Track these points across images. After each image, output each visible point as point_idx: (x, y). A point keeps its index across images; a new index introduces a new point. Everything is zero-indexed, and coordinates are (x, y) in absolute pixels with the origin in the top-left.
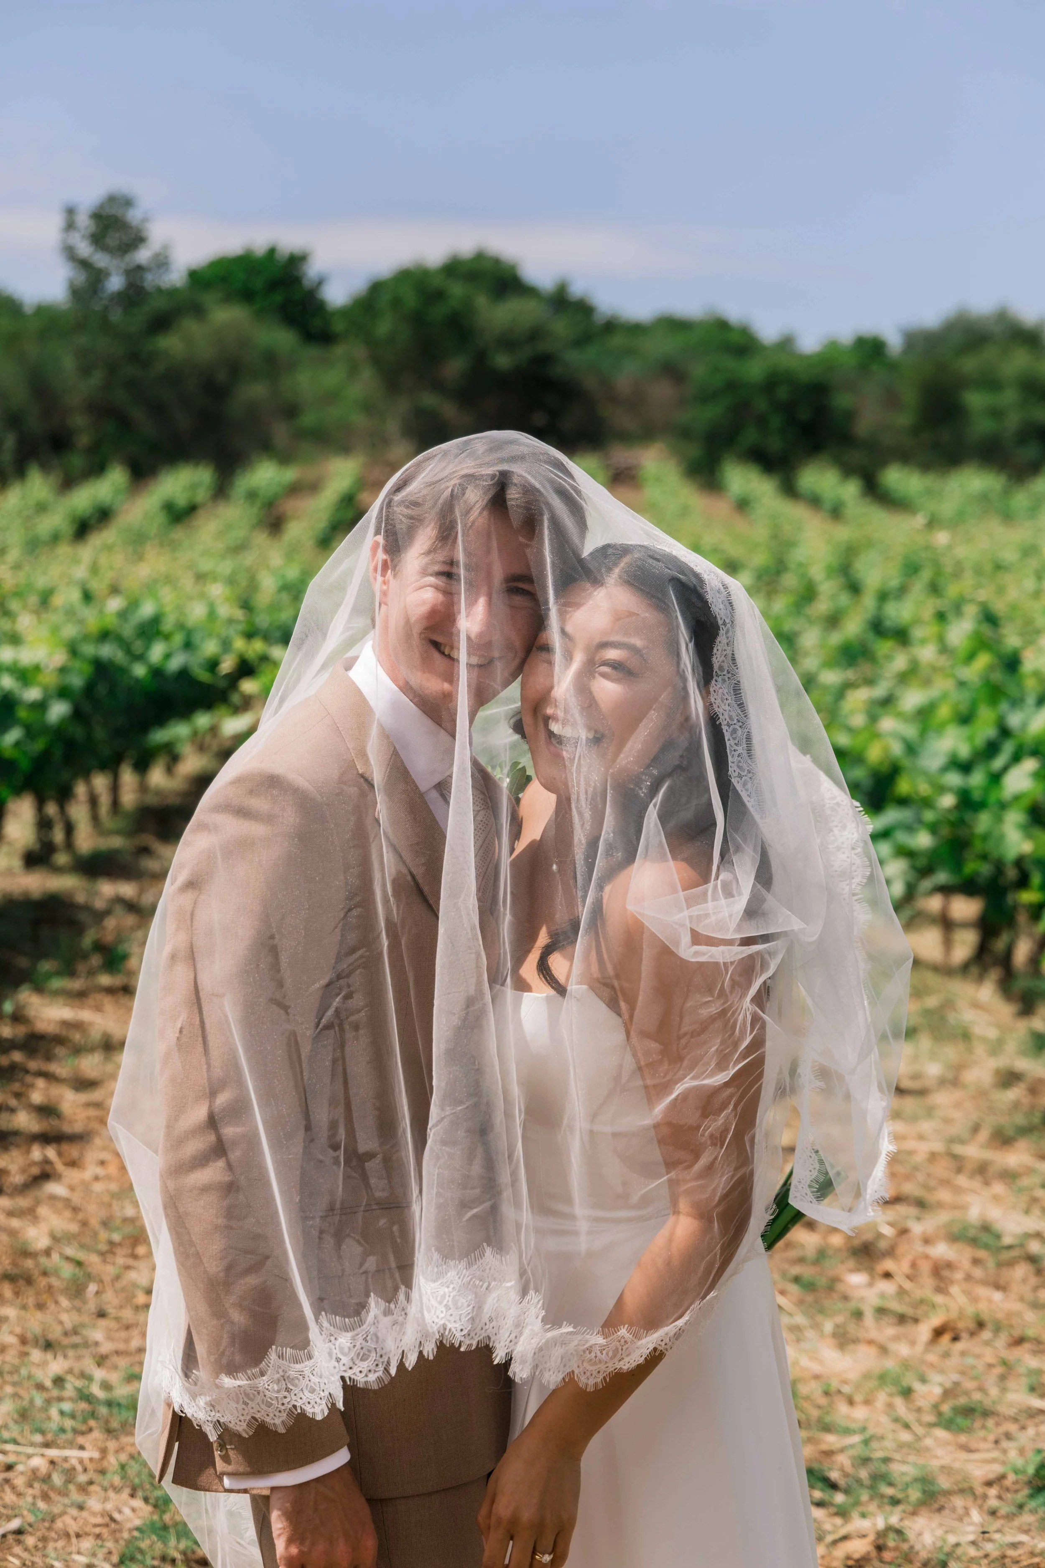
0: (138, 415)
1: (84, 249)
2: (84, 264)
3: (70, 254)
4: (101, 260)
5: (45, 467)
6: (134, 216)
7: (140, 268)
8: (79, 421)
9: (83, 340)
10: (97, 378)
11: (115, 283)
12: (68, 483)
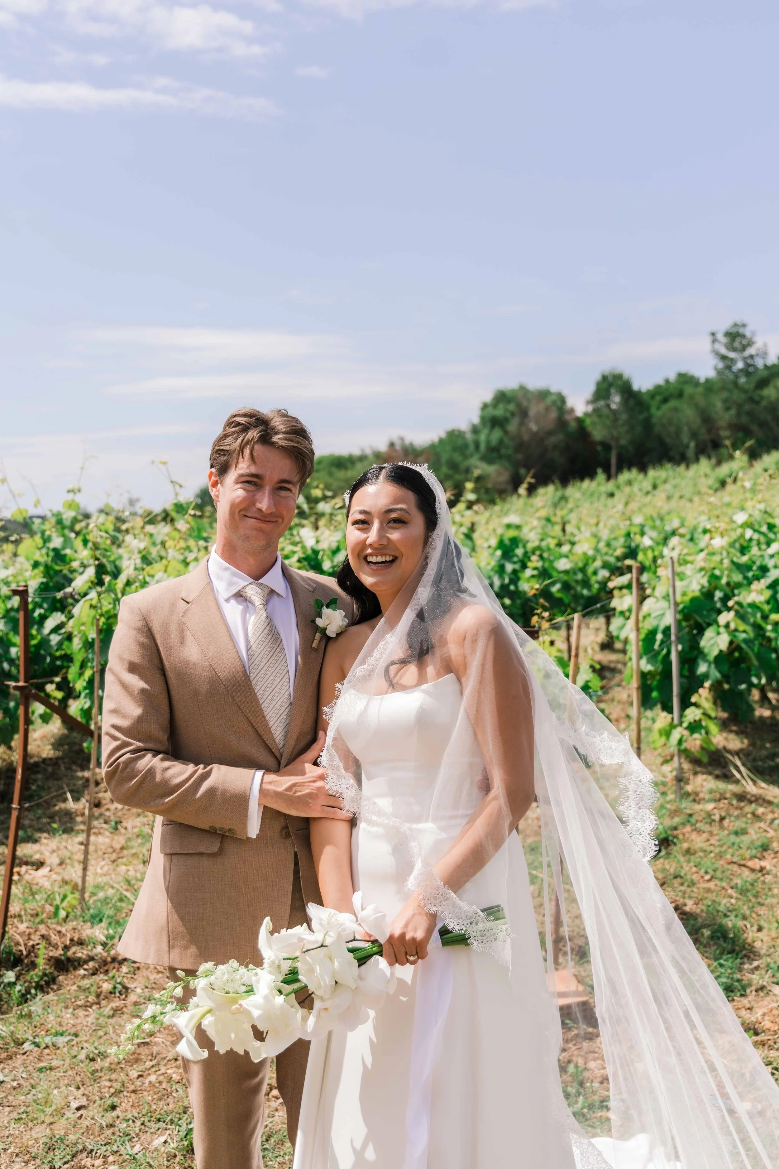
0: (754, 428)
1: (723, 351)
2: (724, 358)
3: (717, 353)
4: (732, 355)
5: (709, 457)
6: (747, 332)
7: (752, 357)
8: (724, 433)
9: (724, 395)
10: (733, 412)
11: (740, 365)
12: (719, 463)
